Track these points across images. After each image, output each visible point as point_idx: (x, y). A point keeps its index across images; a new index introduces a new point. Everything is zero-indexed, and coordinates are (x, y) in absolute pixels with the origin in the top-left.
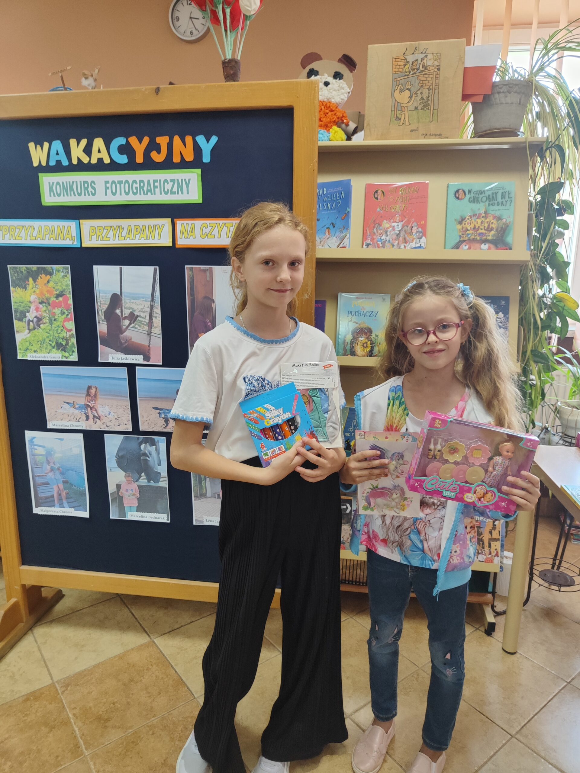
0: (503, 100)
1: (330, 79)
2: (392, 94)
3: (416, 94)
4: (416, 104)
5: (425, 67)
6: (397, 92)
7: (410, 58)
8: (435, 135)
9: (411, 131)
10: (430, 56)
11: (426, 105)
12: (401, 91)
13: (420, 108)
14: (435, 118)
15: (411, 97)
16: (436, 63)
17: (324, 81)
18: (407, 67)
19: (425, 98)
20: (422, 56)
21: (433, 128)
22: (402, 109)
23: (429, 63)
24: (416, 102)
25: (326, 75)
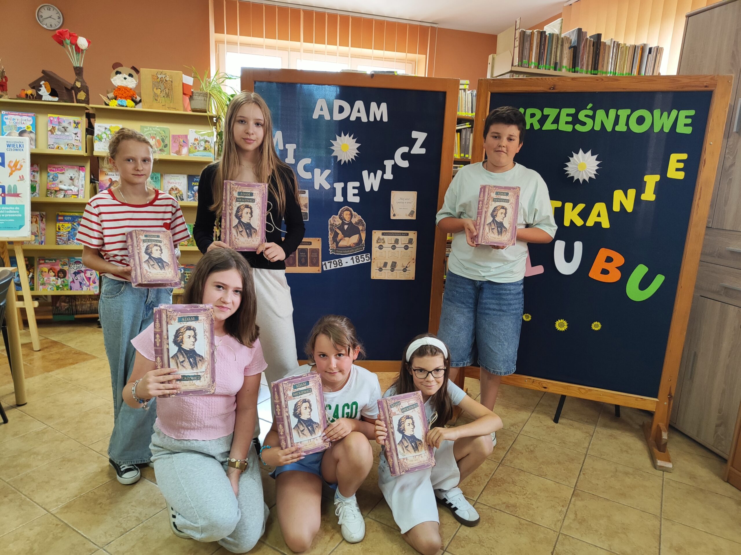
0: (197, 98)
1: (127, 76)
2: (153, 90)
3: (163, 91)
4: (163, 95)
5: (166, 81)
6: (155, 89)
7: (160, 76)
8: (173, 108)
9: (163, 105)
10: (168, 76)
11: (168, 96)
12: (157, 89)
13: (165, 96)
14: (172, 101)
15: (161, 92)
16: (171, 80)
17: (124, 77)
18: (158, 79)
19: (167, 92)
20: (165, 76)
21: (172, 105)
22: (158, 96)
23: (168, 79)
24: (163, 94)
25: (125, 74)
